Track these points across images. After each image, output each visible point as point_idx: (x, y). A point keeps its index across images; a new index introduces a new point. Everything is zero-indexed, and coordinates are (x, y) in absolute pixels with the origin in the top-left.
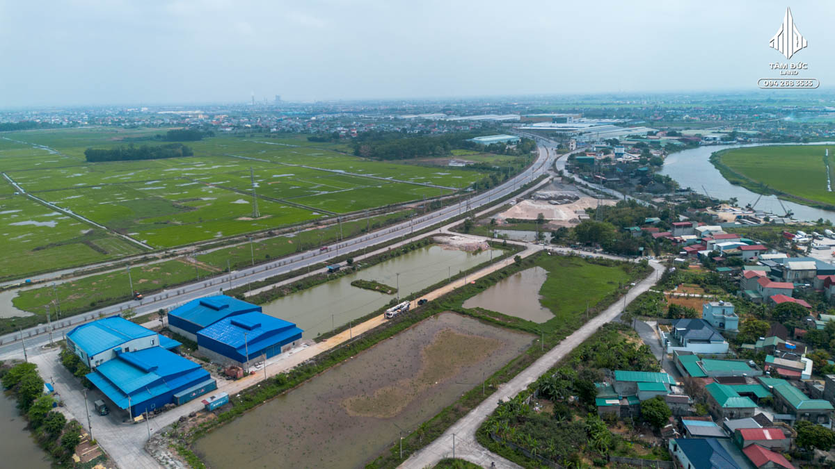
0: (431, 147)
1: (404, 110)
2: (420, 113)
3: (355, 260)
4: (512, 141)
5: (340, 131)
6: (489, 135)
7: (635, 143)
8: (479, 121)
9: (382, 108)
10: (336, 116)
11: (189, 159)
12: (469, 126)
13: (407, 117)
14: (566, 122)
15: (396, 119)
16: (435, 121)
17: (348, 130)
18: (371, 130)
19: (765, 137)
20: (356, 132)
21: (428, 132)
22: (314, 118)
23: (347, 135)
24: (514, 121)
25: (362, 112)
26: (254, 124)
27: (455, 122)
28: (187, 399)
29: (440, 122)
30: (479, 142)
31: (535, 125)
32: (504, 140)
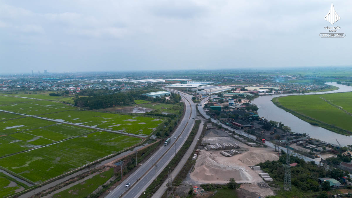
0: (123, 100)
1: (107, 76)
2: (115, 78)
4: (167, 94)
5: (70, 89)
6: (154, 92)
7: (232, 95)
8: (145, 82)
9: (97, 75)
10: (73, 80)
12: (141, 85)
13: (109, 80)
14: (187, 83)
15: (103, 81)
16: (123, 82)
17: (75, 88)
18: (88, 88)
19: (284, 91)
20: (79, 89)
21: (120, 89)
22: (59, 81)
23: (74, 92)
24: (162, 83)
25: (86, 78)
26: (22, 86)
27: (133, 83)
29: (126, 83)
30: (150, 95)
31: (173, 85)
32: (163, 94)
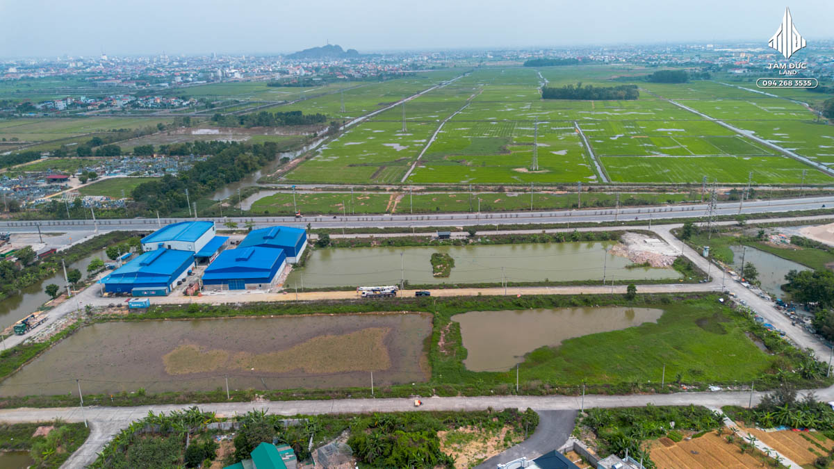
3: (478, 233)
11: (631, 102)
28: (139, 295)
